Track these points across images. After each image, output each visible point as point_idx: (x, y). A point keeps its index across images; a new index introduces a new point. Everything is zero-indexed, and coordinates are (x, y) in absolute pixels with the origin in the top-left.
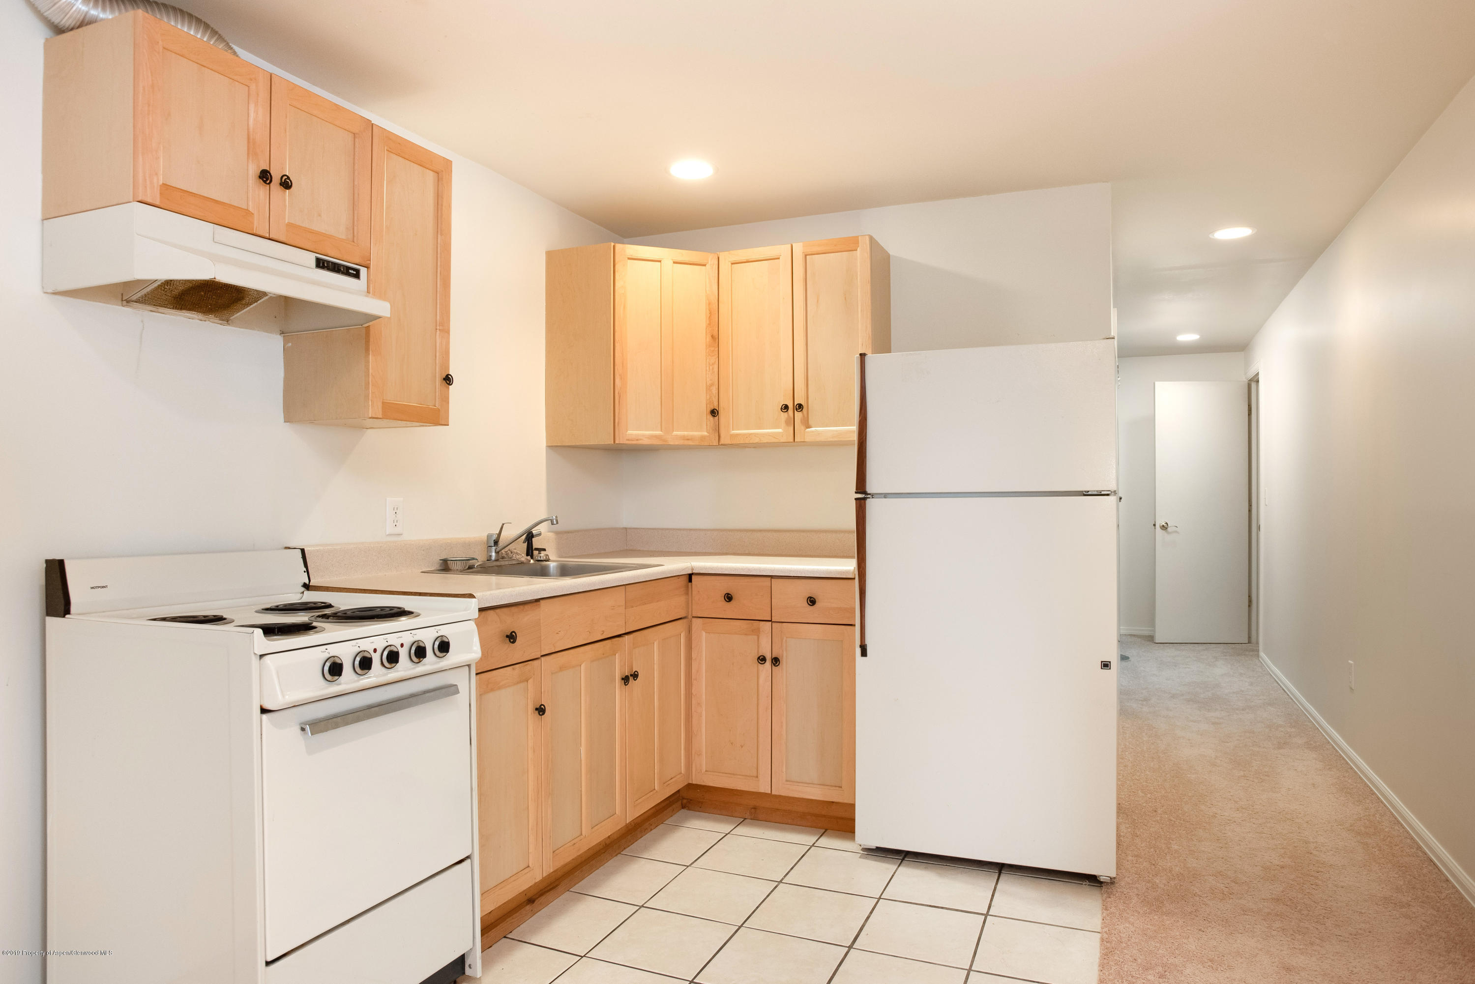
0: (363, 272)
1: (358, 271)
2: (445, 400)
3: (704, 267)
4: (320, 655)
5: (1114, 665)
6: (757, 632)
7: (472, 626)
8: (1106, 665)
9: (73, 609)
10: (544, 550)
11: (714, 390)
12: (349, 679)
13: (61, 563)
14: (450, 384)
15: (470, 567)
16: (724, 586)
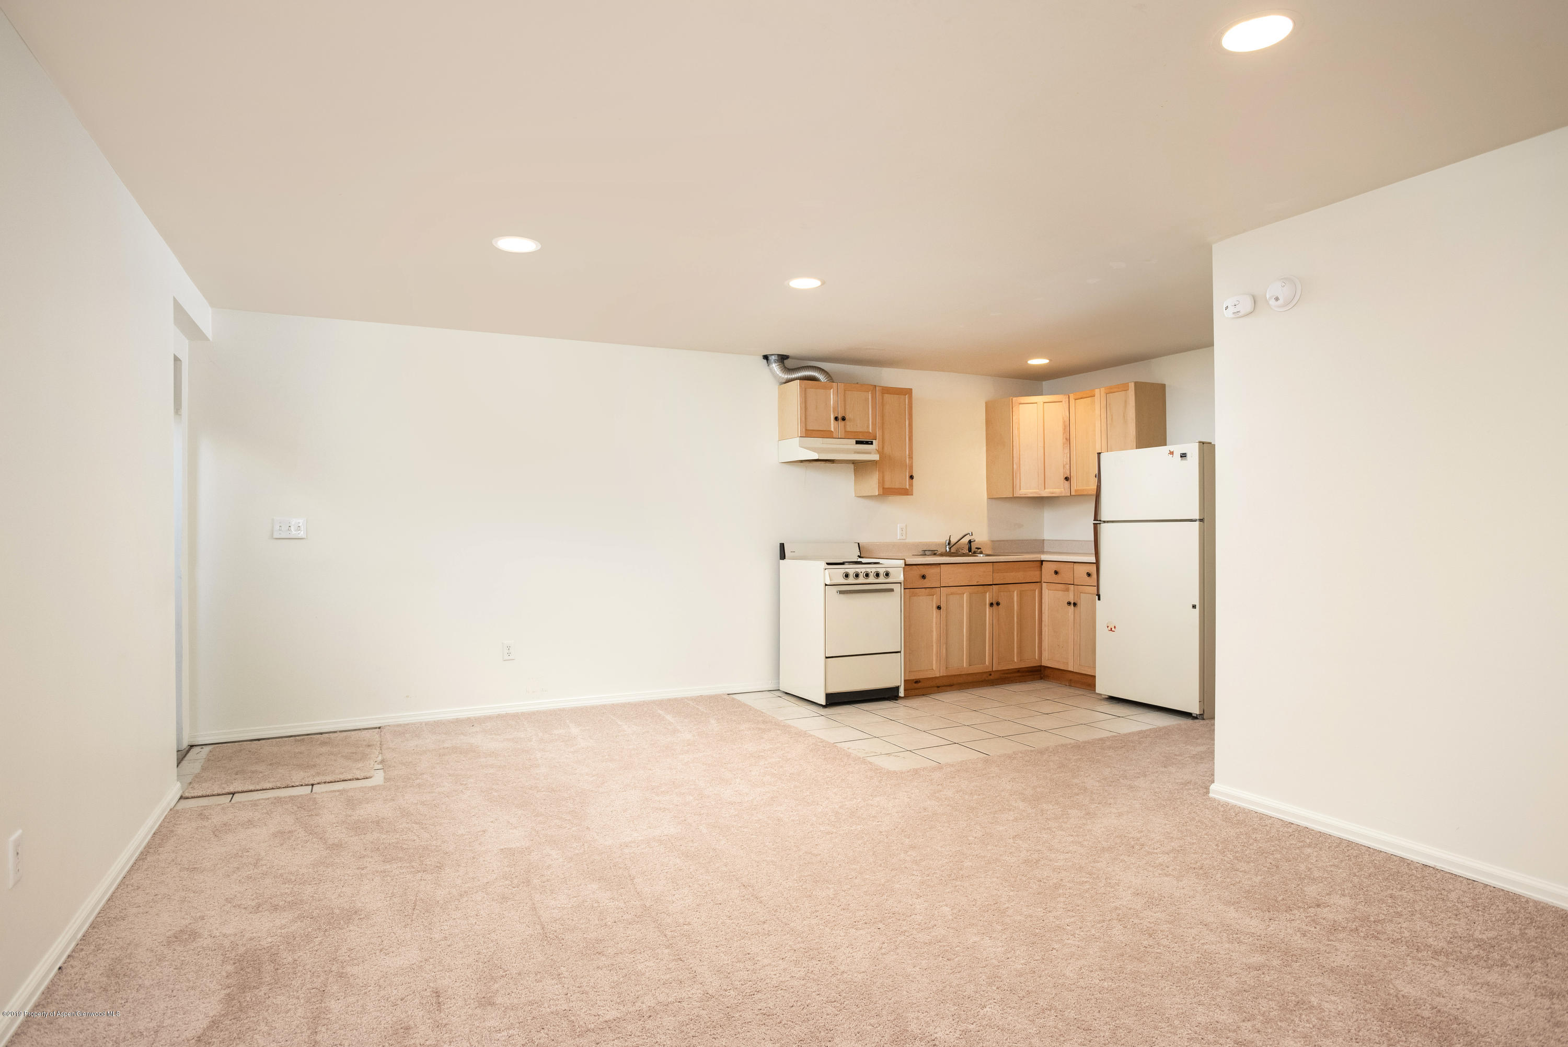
0: (874, 441)
1: (872, 442)
2: (911, 485)
3: (1061, 403)
4: (843, 571)
5: (1198, 607)
6: (1067, 590)
7: (902, 570)
8: (1194, 607)
9: (786, 558)
10: (980, 549)
11: (1068, 467)
12: (851, 580)
13: (783, 544)
14: (912, 479)
15: (935, 554)
16: (1055, 567)
